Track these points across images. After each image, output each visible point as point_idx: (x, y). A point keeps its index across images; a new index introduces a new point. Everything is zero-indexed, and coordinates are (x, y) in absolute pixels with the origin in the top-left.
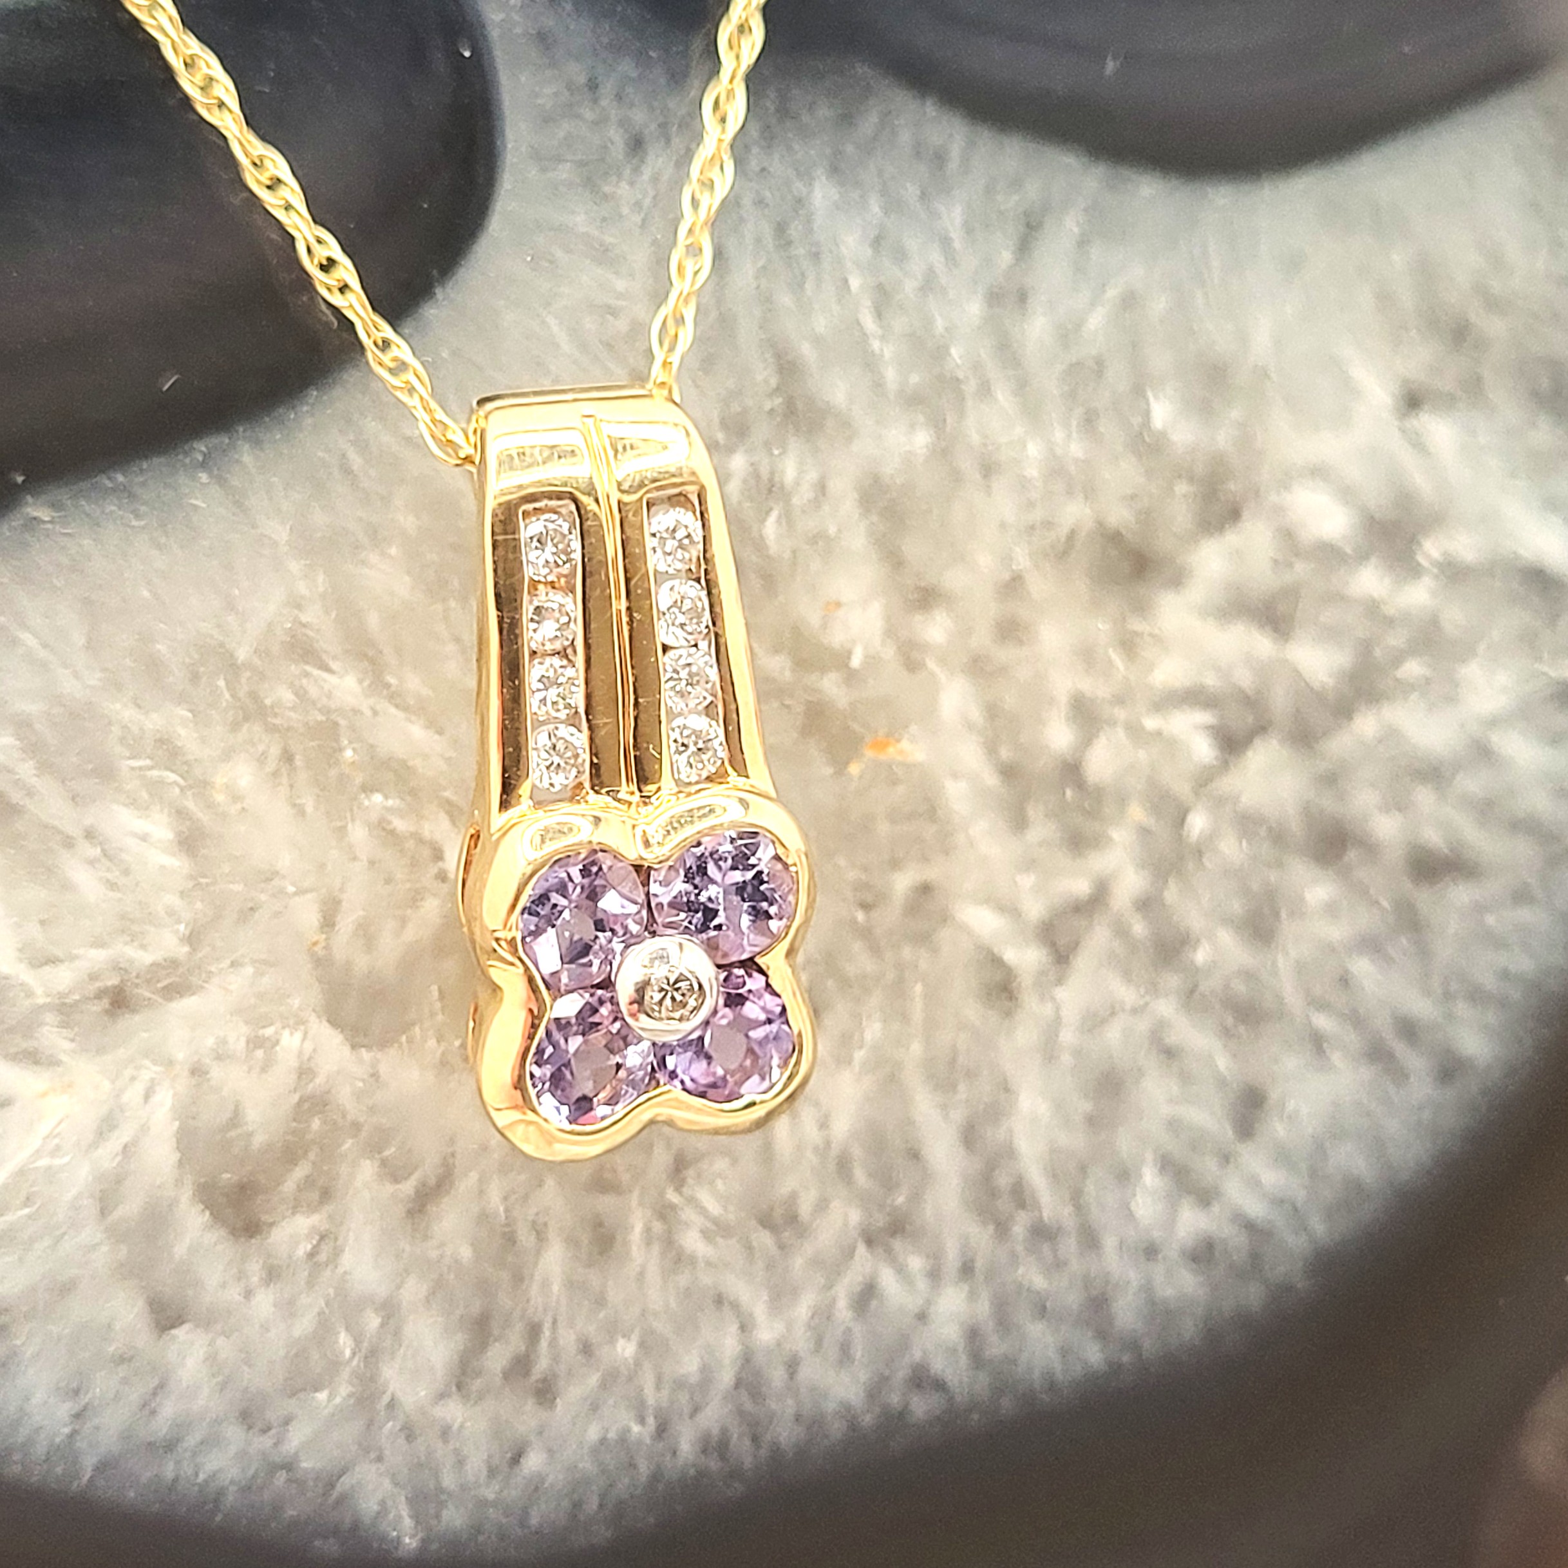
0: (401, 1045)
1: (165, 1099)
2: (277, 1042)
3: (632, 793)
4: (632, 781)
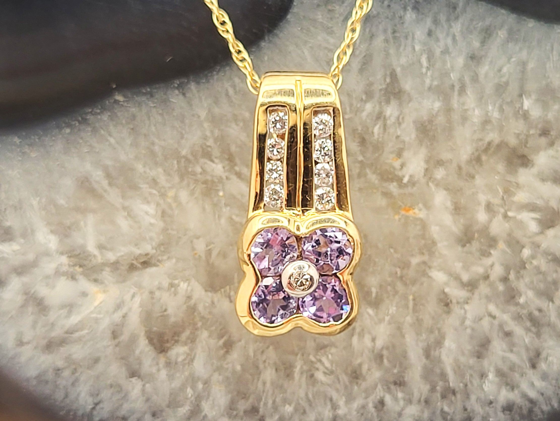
0: (221, 293)
1: (138, 300)
2: (179, 286)
3: (299, 211)
4: (300, 207)
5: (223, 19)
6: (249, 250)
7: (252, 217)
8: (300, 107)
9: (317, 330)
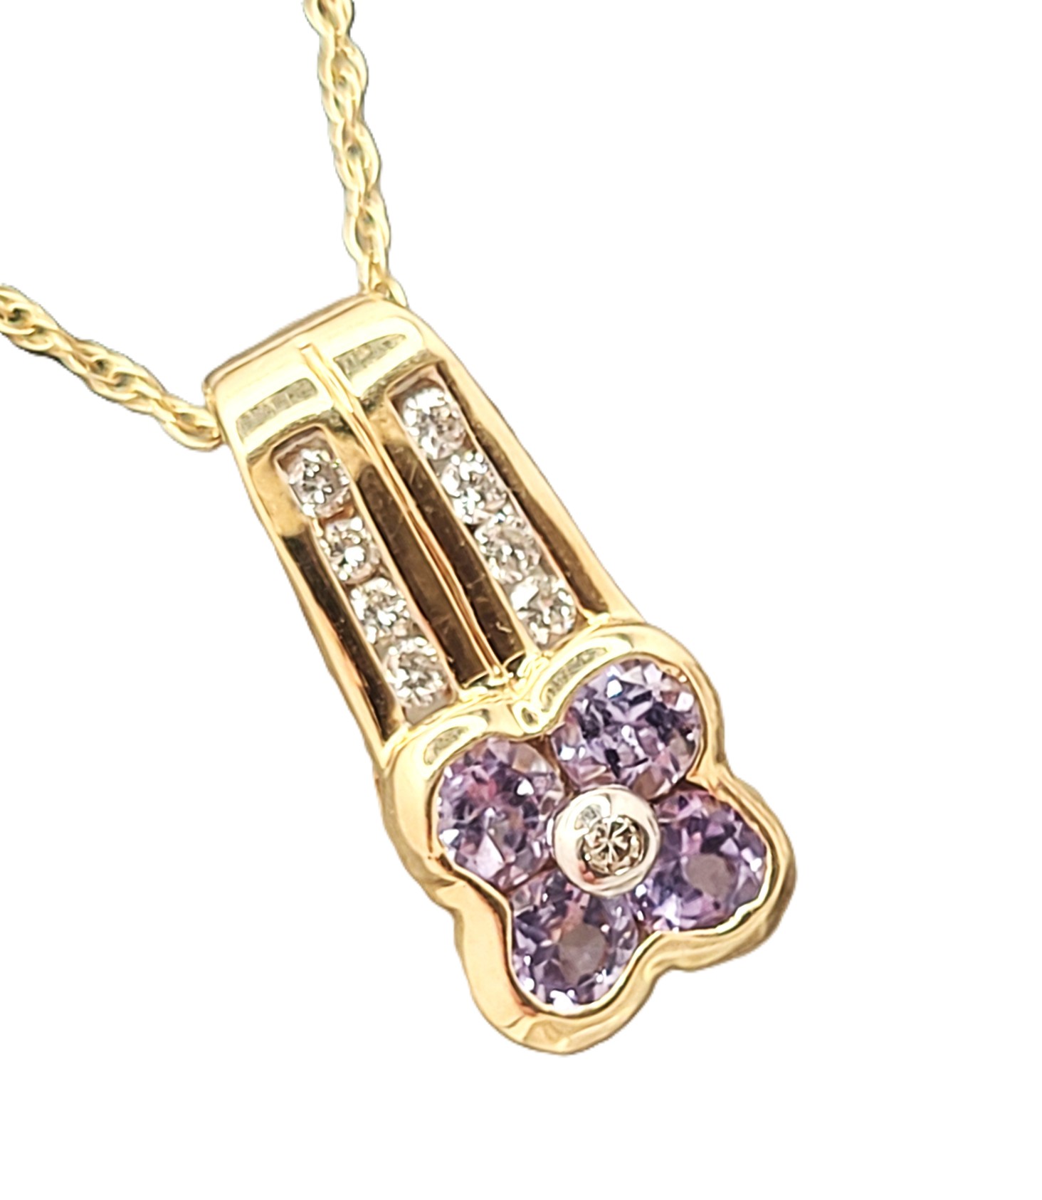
3: (501, 675)
4: (495, 663)
5: (11, 308)
6: (435, 844)
7: (393, 760)
8: (349, 409)
9: (715, 952)
